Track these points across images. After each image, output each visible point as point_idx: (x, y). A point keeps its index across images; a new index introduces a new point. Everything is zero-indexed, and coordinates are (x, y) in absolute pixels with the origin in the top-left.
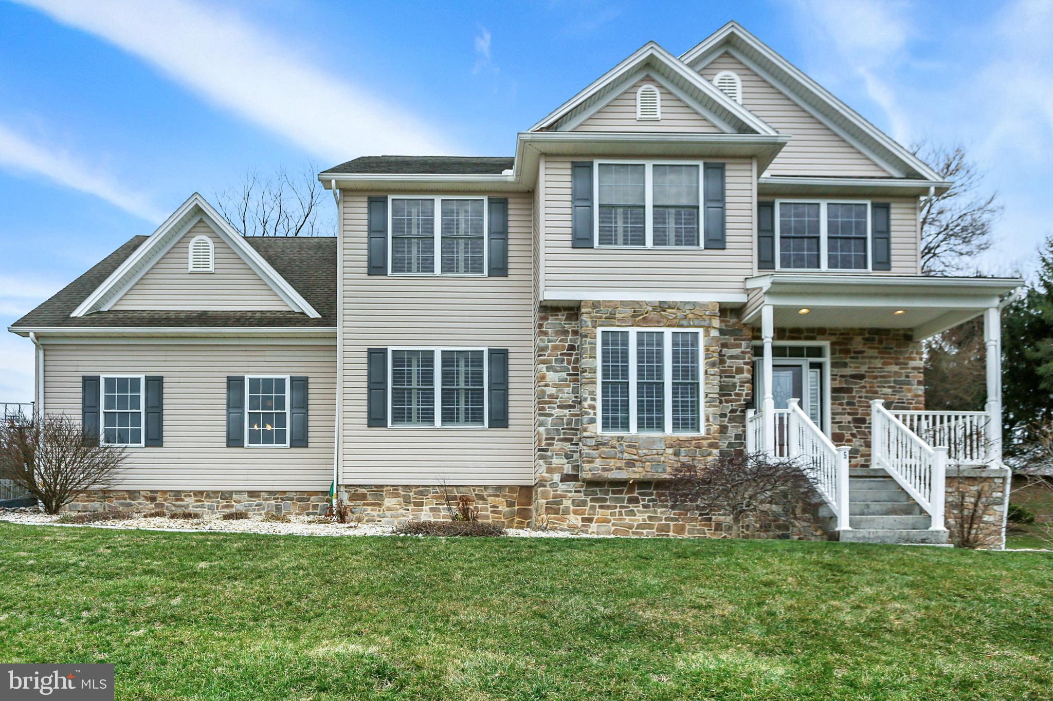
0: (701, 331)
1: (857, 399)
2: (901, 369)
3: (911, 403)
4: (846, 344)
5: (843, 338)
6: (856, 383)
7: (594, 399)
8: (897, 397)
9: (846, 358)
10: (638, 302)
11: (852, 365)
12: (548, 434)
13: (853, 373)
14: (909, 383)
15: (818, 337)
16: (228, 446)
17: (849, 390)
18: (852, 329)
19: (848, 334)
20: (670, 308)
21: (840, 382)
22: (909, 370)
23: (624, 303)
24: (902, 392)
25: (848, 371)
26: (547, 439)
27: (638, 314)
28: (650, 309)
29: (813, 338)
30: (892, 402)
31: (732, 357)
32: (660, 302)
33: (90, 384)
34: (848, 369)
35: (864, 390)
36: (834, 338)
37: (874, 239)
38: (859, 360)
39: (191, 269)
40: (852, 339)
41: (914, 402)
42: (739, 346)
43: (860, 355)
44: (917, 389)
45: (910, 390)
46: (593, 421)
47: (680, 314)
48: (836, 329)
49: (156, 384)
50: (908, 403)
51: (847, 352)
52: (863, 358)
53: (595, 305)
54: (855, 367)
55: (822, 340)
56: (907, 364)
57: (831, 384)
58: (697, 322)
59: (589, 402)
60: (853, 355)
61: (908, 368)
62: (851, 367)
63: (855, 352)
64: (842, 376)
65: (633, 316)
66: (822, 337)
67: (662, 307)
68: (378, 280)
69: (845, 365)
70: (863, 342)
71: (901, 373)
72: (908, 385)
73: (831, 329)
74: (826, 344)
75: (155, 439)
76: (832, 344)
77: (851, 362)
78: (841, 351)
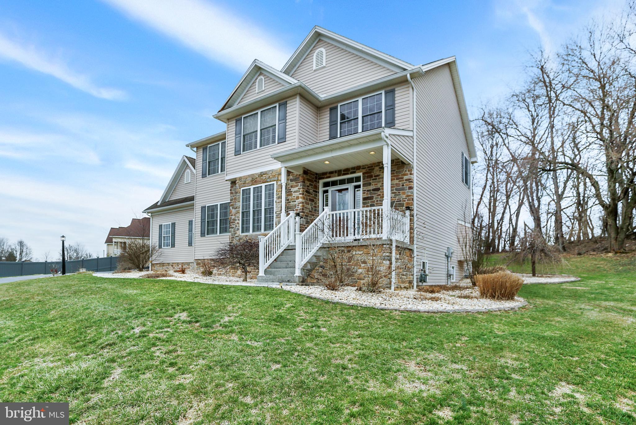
0: (275, 182)
1: (376, 202)
2: (400, 181)
3: (405, 201)
4: (370, 173)
5: (369, 170)
6: (375, 194)
7: (239, 220)
8: (397, 198)
9: (370, 180)
10: (253, 175)
11: (373, 184)
12: (232, 236)
13: (374, 188)
14: (403, 189)
15: (357, 171)
16: (189, 246)
17: (371, 198)
18: (374, 164)
19: (372, 167)
20: (264, 174)
21: (367, 194)
22: (404, 181)
23: (249, 176)
24: (400, 195)
25: (371, 188)
26: (232, 238)
27: (254, 180)
28: (257, 176)
29: (354, 172)
30: (394, 201)
31: (295, 192)
32: (261, 173)
33: (161, 226)
34: (372, 186)
35: (379, 197)
36: (364, 171)
37: (386, 110)
38: (378, 180)
39: (185, 182)
40: (373, 169)
41: (406, 200)
42: (297, 186)
43: (378, 177)
44: (408, 192)
45: (404, 193)
46: (238, 229)
47: (267, 176)
48: (367, 165)
49: (174, 225)
50: (403, 201)
51: (371, 176)
52: (379, 179)
53: (240, 178)
54: (375, 185)
55: (358, 172)
56: (402, 178)
57: (363, 196)
58: (273, 179)
59: (237, 221)
60: (374, 178)
61: (403, 180)
62: (373, 185)
63: (375, 176)
64: (368, 191)
65: (252, 181)
66: (358, 171)
67: (262, 174)
68: (205, 179)
69: (370, 184)
70: (379, 170)
71: (400, 184)
72: (403, 190)
73: (363, 166)
74: (360, 174)
75: (173, 245)
76: (363, 174)
77: (373, 182)
78: (368, 177)
